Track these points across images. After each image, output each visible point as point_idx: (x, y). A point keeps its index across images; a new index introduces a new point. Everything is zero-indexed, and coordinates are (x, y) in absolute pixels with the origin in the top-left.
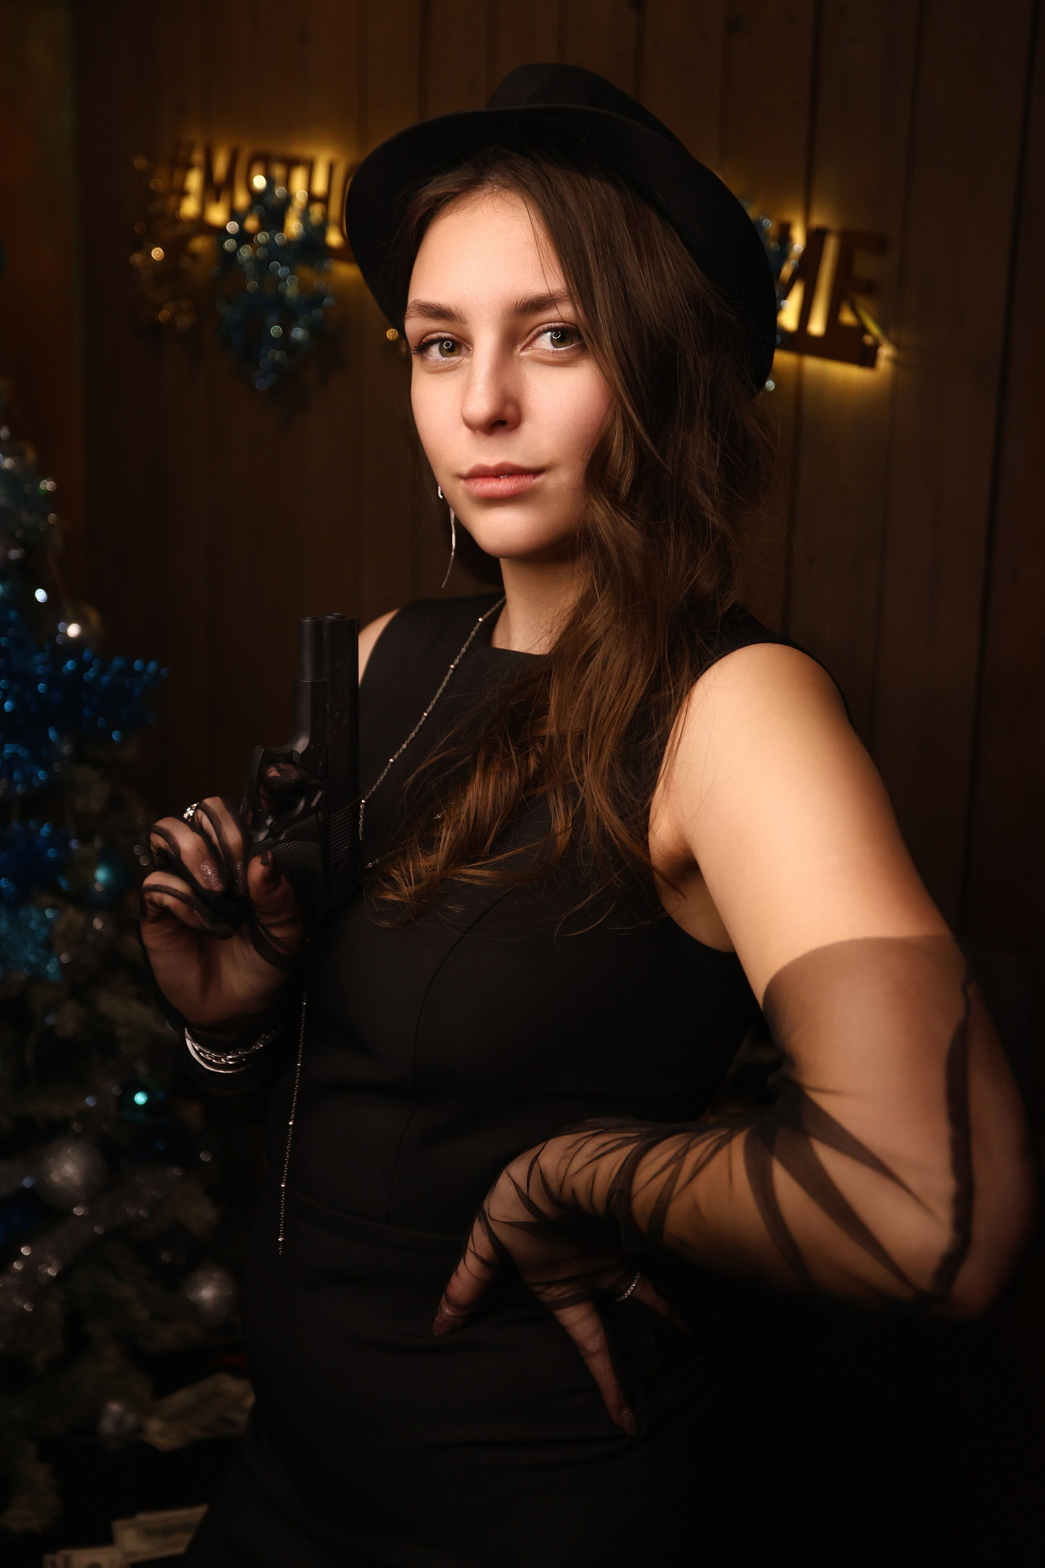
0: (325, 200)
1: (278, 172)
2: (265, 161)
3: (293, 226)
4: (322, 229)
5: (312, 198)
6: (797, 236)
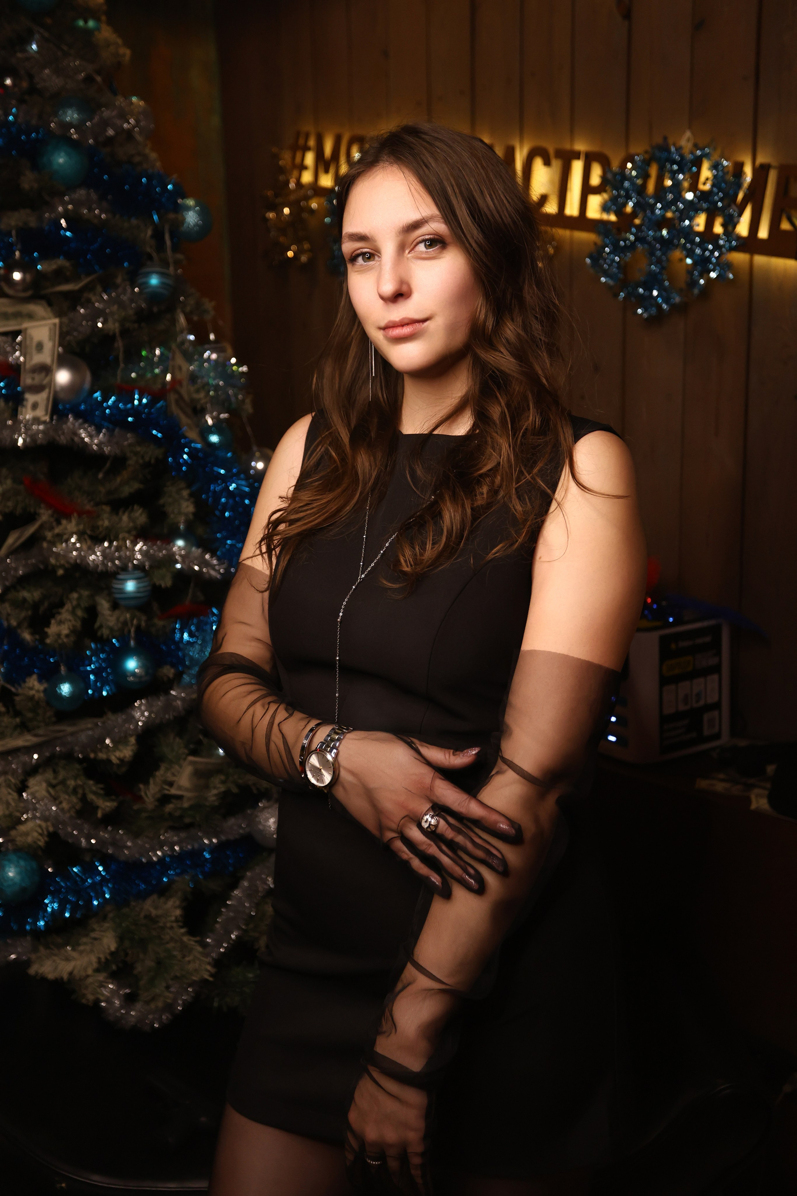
2: (360, 142)
6: (748, 171)
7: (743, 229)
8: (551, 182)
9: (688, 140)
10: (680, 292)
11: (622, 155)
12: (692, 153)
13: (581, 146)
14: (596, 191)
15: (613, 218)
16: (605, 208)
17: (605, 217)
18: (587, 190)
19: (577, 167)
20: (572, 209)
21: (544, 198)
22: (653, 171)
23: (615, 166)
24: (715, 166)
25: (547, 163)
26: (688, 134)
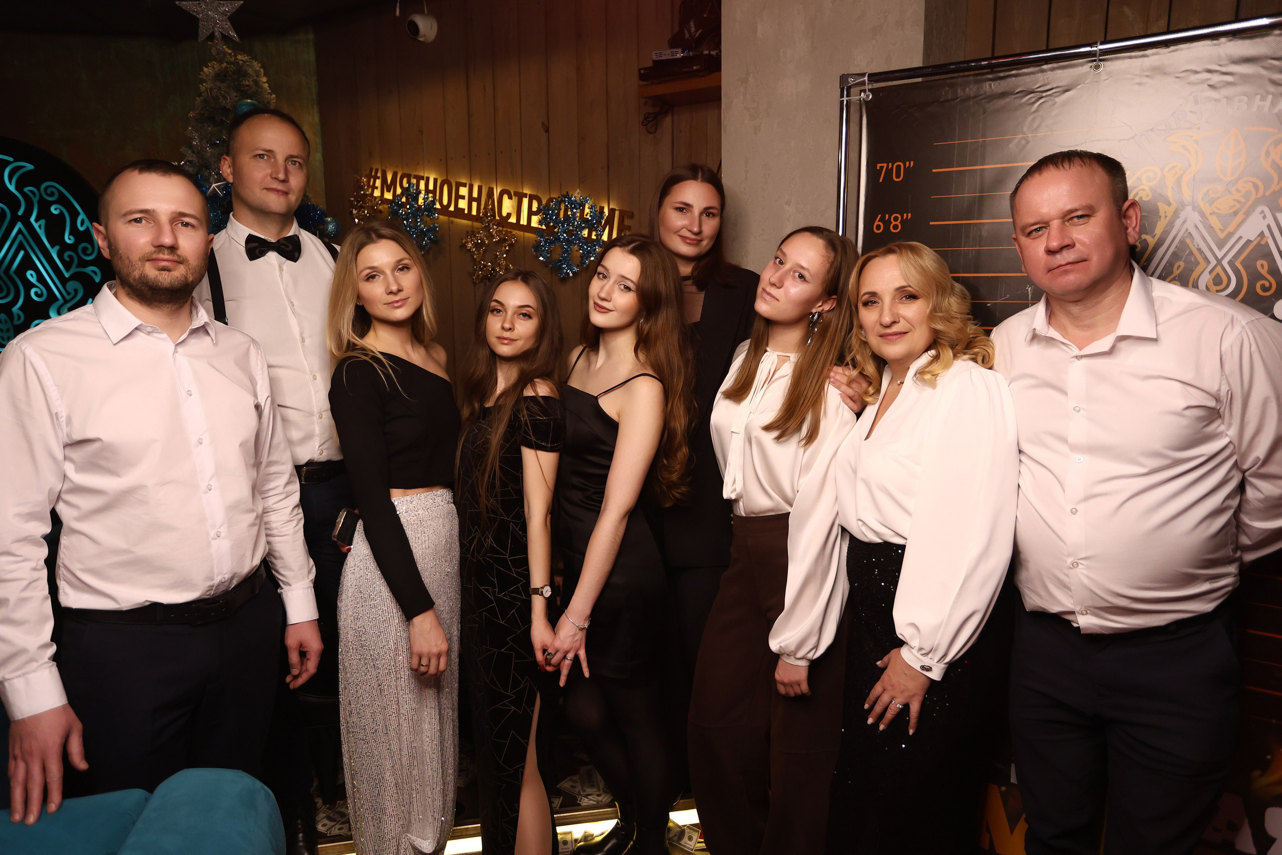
0: (434, 192)
1: (414, 181)
2: (409, 177)
3: (421, 201)
4: (433, 202)
5: (427, 191)
6: (606, 211)
7: (605, 237)
8: (513, 207)
9: (578, 194)
10: (578, 266)
11: (548, 198)
12: (580, 200)
13: (527, 191)
14: (536, 213)
15: (544, 227)
16: (540, 223)
17: (540, 227)
18: (531, 213)
19: (525, 201)
20: (524, 221)
21: (509, 215)
22: (563, 207)
23: (544, 202)
24: (590, 208)
25: (510, 198)
26: (578, 190)
